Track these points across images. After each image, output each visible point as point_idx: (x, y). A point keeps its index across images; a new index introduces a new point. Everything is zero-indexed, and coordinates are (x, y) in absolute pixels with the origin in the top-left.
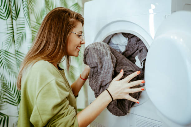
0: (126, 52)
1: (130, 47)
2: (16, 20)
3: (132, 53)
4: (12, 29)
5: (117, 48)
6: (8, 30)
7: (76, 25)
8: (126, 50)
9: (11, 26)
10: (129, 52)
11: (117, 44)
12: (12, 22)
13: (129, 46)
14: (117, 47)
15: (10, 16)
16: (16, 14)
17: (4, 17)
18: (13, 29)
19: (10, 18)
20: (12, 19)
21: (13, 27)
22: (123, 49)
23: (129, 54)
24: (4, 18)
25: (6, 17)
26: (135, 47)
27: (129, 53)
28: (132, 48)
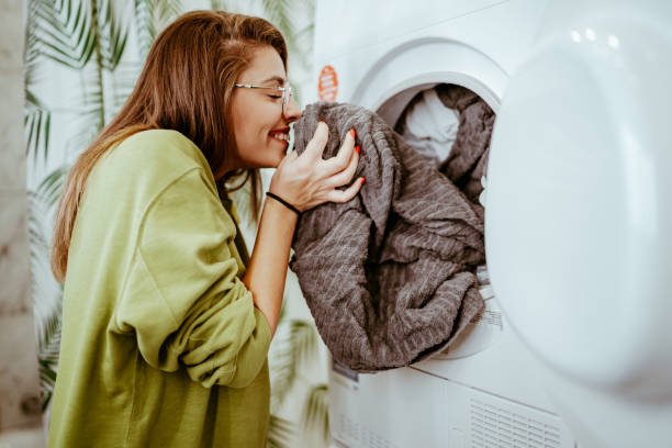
0: (453, 163)
1: (464, 142)
2: (112, 70)
3: (471, 161)
4: (97, 98)
5: (428, 153)
6: (86, 103)
7: (248, 60)
8: (454, 155)
9: (97, 89)
10: (460, 160)
11: (429, 139)
12: (100, 76)
13: (462, 139)
14: (429, 147)
15: (94, 56)
16: (112, 50)
17: (75, 59)
18: (101, 101)
19: (92, 64)
20: (101, 66)
21: (101, 94)
22: (443, 153)
23: (461, 167)
24: (75, 63)
25: (79, 60)
26: (477, 139)
27: (463, 164)
28: (470, 143)
